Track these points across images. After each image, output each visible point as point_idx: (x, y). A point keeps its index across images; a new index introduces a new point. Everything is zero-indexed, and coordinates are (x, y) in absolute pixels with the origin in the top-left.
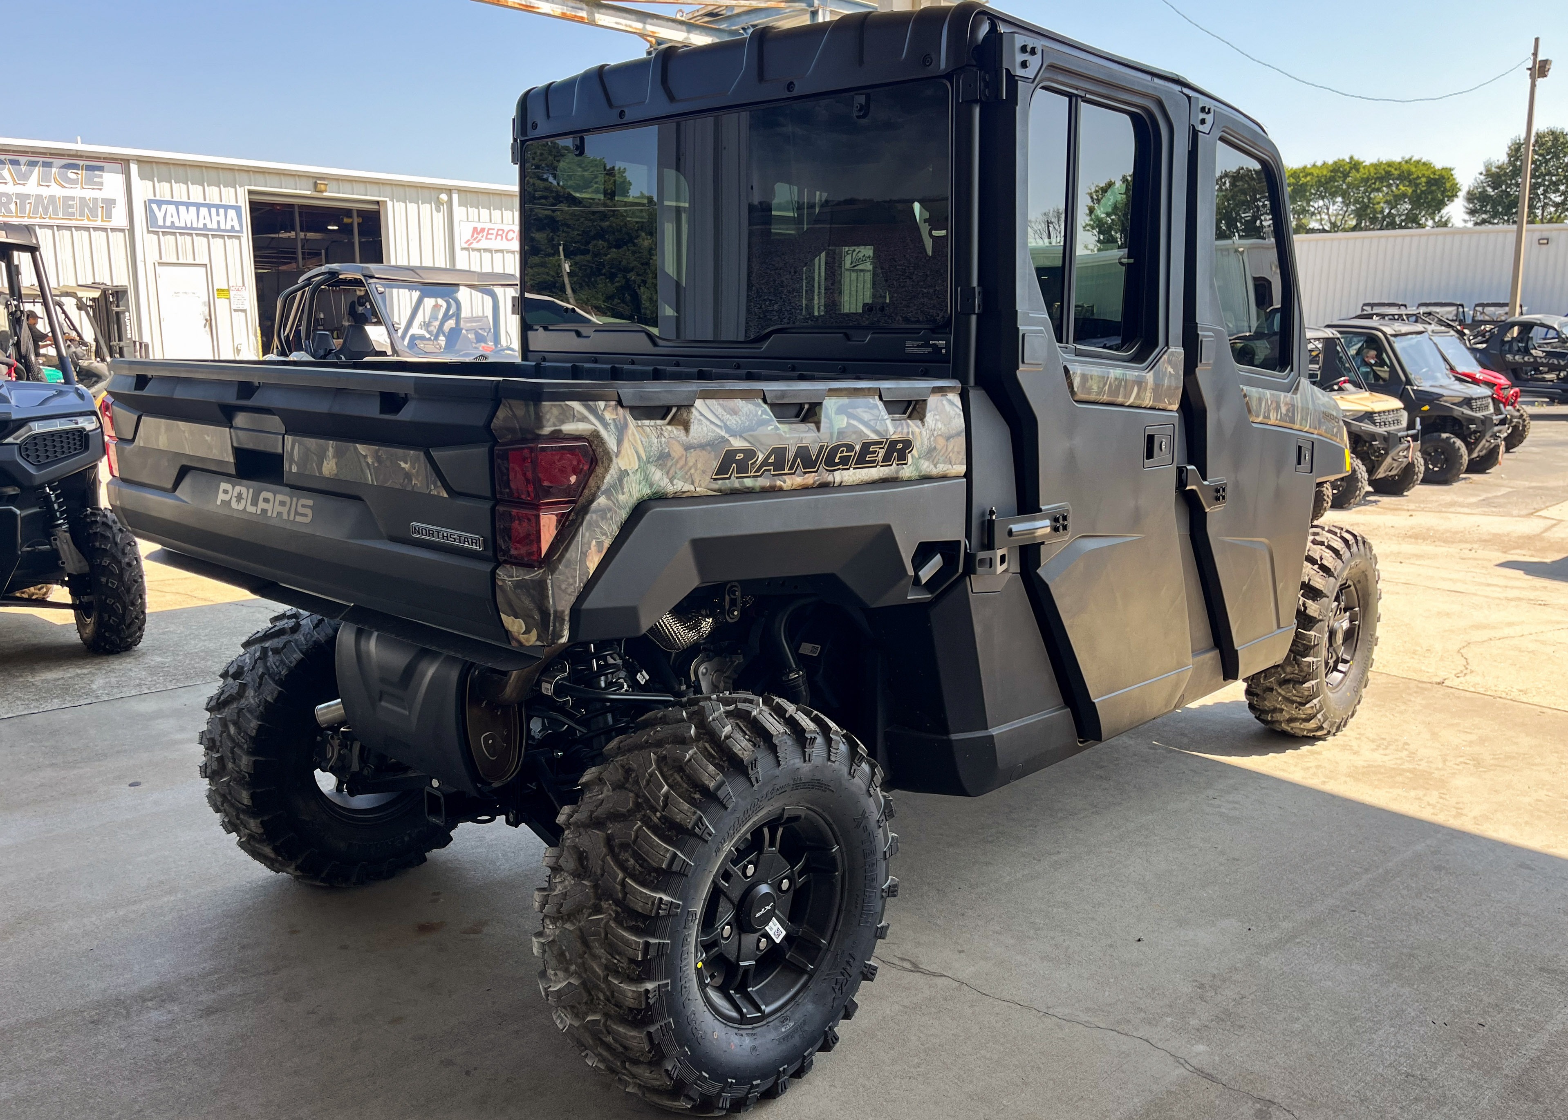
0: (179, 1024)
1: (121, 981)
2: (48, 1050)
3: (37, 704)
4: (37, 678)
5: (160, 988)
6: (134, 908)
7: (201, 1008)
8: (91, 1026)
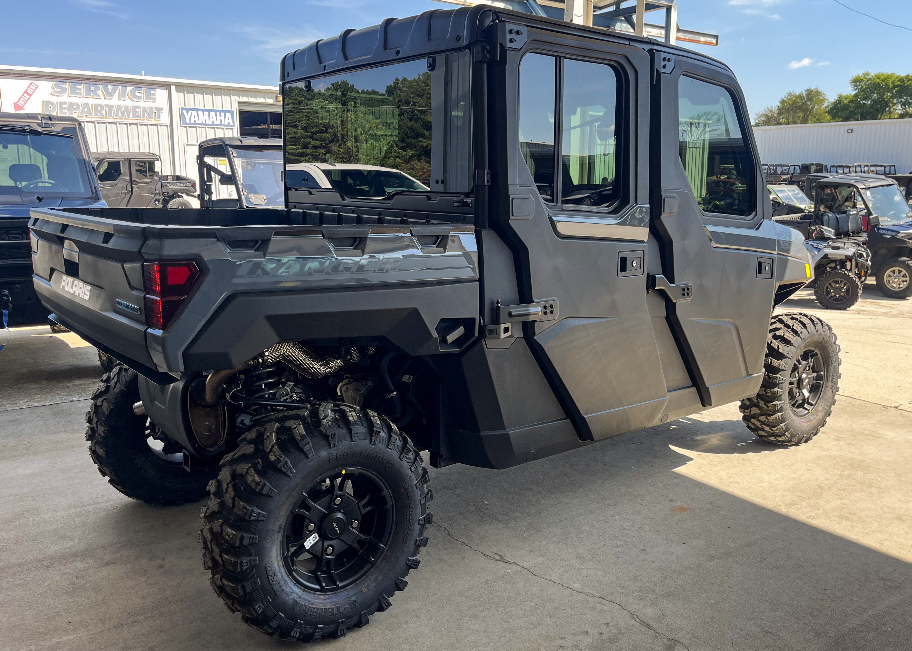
0: (90, 569)
1: (67, 546)
2: (20, 579)
3: (66, 398)
4: (71, 384)
5: (86, 550)
6: (85, 508)
7: (104, 561)
8: (45, 568)
